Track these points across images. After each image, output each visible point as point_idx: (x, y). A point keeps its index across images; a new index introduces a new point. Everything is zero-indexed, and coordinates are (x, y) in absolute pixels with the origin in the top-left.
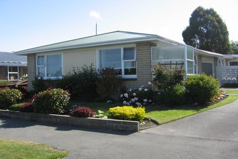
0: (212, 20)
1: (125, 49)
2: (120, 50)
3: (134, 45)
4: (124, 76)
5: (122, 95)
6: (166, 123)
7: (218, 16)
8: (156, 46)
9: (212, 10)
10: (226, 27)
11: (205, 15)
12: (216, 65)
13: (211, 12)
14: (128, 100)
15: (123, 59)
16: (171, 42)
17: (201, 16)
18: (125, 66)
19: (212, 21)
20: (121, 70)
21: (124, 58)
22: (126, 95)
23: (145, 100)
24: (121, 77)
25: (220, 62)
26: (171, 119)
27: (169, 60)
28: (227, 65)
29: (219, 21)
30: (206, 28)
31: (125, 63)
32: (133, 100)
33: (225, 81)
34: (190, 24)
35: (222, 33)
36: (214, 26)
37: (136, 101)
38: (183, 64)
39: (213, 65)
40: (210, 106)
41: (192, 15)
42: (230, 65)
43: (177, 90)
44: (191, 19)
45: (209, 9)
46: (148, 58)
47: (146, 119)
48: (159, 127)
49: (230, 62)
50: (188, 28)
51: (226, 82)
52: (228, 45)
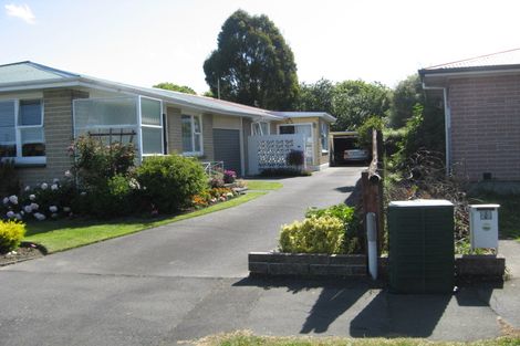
0: (262, 39)
1: (22, 103)
2: (13, 104)
3: (40, 96)
4: (20, 159)
5: (6, 200)
6: (65, 250)
7: (276, 32)
8: (88, 97)
9: (264, 18)
10: (291, 55)
11: (249, 28)
12: (247, 132)
13: (263, 23)
14: (17, 209)
15: (19, 124)
16: (120, 90)
17: (242, 31)
18: (23, 139)
19: (264, 42)
20: (15, 146)
21: (23, 122)
22: (14, 198)
23: (53, 208)
24: (13, 162)
25: (257, 126)
26: (78, 243)
27: (119, 126)
28: (274, 132)
29: (279, 42)
30: (252, 56)
31: (23, 132)
32: (28, 208)
33: (274, 164)
34: (220, 45)
35: (283, 68)
36: (268, 53)
37: (34, 211)
38: (134, 133)
39: (241, 133)
40: (181, 217)
41: (223, 28)
42: (282, 133)
43: (113, 186)
44: (221, 35)
45: (259, 16)
46: (67, 123)
47: (26, 245)
48: (44, 259)
49: (281, 128)
50: (215, 55)
51: (276, 167)
52: (295, 92)
